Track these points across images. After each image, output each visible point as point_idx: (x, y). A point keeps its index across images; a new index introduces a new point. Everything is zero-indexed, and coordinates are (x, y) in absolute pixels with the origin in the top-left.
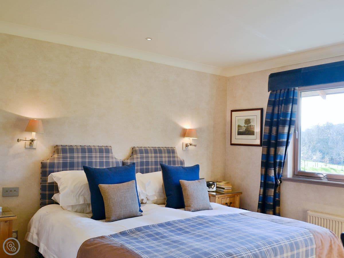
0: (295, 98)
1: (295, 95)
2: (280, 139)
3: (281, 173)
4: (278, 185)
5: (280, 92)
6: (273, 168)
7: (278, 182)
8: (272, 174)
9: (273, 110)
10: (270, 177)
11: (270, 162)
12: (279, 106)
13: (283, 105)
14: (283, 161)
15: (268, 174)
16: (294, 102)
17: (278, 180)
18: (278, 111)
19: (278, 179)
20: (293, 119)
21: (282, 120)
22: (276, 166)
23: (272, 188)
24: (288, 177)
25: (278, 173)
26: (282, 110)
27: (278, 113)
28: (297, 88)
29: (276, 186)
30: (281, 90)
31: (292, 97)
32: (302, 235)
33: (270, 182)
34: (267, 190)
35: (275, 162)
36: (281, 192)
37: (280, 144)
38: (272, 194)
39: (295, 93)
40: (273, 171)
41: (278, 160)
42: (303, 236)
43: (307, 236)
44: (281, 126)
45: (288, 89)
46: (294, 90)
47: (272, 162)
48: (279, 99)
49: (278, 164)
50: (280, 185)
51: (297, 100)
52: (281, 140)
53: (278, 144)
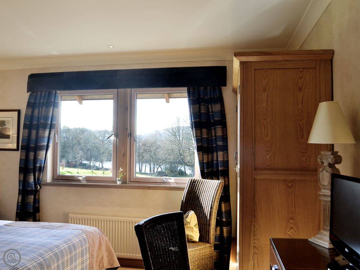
0: (56, 101)
1: (56, 98)
2: (40, 143)
3: (41, 178)
4: (38, 190)
5: (41, 94)
6: (33, 174)
7: (38, 188)
8: (31, 179)
9: (33, 112)
10: (29, 183)
11: (29, 167)
12: (39, 109)
13: (44, 108)
14: (43, 166)
15: (27, 179)
16: (55, 105)
17: (38, 186)
18: (39, 114)
19: (38, 184)
20: (53, 122)
21: (43, 123)
22: (36, 171)
23: (32, 194)
24: (48, 182)
25: (37, 178)
26: (43, 113)
27: (38, 116)
28: (58, 92)
29: (36, 192)
30: (42, 92)
31: (53, 100)
32: (77, 236)
33: (29, 189)
34: (26, 197)
35: (35, 167)
36: (40, 198)
37: (40, 148)
38: (32, 201)
39: (56, 96)
40: (32, 177)
41: (38, 165)
42: (78, 238)
43: (81, 237)
44: (41, 129)
45: (50, 92)
46: (56, 93)
47: (32, 167)
48: (40, 102)
49: (37, 169)
50: (39, 191)
51: (57, 103)
52: (42, 144)
53: (37, 148)
